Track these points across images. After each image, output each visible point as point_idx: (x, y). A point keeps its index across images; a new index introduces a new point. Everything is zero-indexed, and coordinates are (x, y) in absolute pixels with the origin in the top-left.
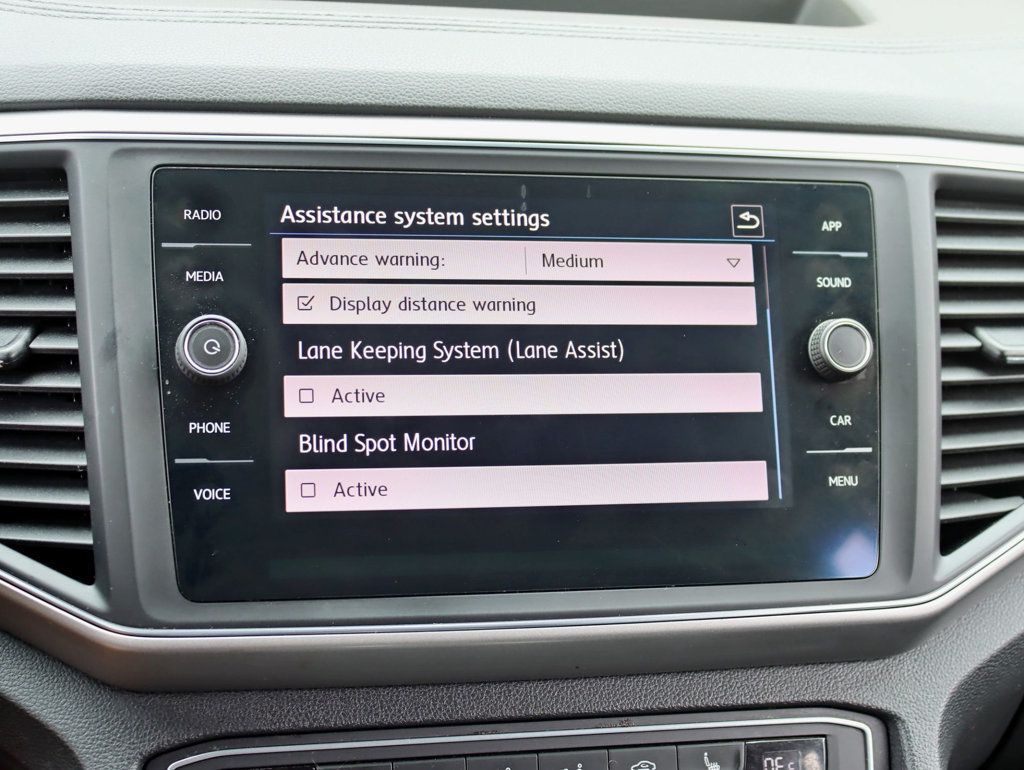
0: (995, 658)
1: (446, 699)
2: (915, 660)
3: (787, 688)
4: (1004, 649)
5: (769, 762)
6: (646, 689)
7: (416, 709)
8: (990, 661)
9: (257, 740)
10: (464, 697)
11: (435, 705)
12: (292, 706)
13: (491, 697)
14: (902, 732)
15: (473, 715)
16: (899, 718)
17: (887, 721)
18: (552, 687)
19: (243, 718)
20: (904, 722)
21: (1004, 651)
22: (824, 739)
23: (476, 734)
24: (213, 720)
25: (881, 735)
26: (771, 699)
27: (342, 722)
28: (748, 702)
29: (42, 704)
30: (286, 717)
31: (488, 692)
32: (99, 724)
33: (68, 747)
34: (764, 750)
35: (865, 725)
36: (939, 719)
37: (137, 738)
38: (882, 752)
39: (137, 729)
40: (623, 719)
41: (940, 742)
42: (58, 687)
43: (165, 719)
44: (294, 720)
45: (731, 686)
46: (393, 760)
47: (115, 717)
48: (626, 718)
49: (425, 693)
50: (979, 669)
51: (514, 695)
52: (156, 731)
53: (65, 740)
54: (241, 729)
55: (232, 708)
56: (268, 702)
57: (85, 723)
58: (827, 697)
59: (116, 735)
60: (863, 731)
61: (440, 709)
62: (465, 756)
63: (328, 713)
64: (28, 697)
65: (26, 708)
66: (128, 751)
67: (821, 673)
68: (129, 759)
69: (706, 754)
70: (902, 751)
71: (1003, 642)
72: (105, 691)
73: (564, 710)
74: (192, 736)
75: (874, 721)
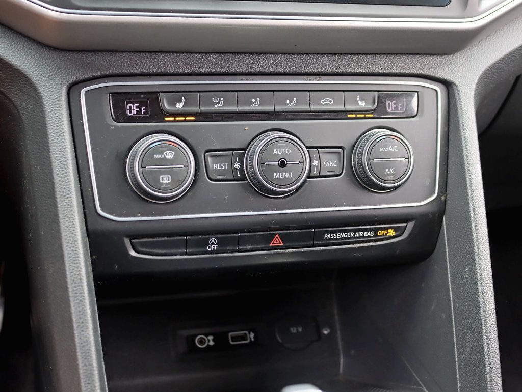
0: (502, 59)
1: (227, 61)
2: (464, 57)
3: (400, 66)
4: (507, 55)
5: (389, 104)
6: (329, 62)
7: (211, 65)
8: (500, 60)
9: (128, 78)
10: (236, 60)
11: (221, 64)
12: (146, 61)
13: (250, 61)
14: (456, 91)
15: (240, 70)
16: (455, 84)
17: (448, 85)
18: (281, 58)
19: (121, 66)
20: (457, 86)
21: (507, 56)
22: (417, 93)
23: (242, 80)
24: (105, 66)
25: (445, 93)
26: (392, 71)
27: (173, 71)
28: (380, 71)
29: (12, 56)
30: (143, 66)
31: (248, 59)
32: (43, 66)
33: (28, 77)
34: (388, 97)
35: (438, 88)
36: (474, 86)
37: (65, 73)
38: (445, 101)
39: (65, 69)
40: (317, 77)
41: (475, 97)
42: (20, 47)
43: (79, 64)
44: (147, 67)
45: (372, 63)
46: (199, 92)
47: (53, 62)
48: (318, 77)
49: (216, 58)
50: (495, 64)
51: (262, 61)
52: (75, 70)
53: (26, 73)
54: (120, 71)
55: (115, 60)
56: (134, 58)
57: (36, 65)
58: (419, 72)
59: (53, 72)
60: (436, 91)
61: (224, 66)
62: (237, 91)
63: (165, 65)
64: (4, 52)
65: (4, 57)
66: (60, 80)
67: (417, 60)
68: (61, 84)
69: (358, 97)
70: (455, 101)
71: (507, 51)
72: (46, 50)
73: (287, 70)
74: (95, 74)
75: (442, 86)
